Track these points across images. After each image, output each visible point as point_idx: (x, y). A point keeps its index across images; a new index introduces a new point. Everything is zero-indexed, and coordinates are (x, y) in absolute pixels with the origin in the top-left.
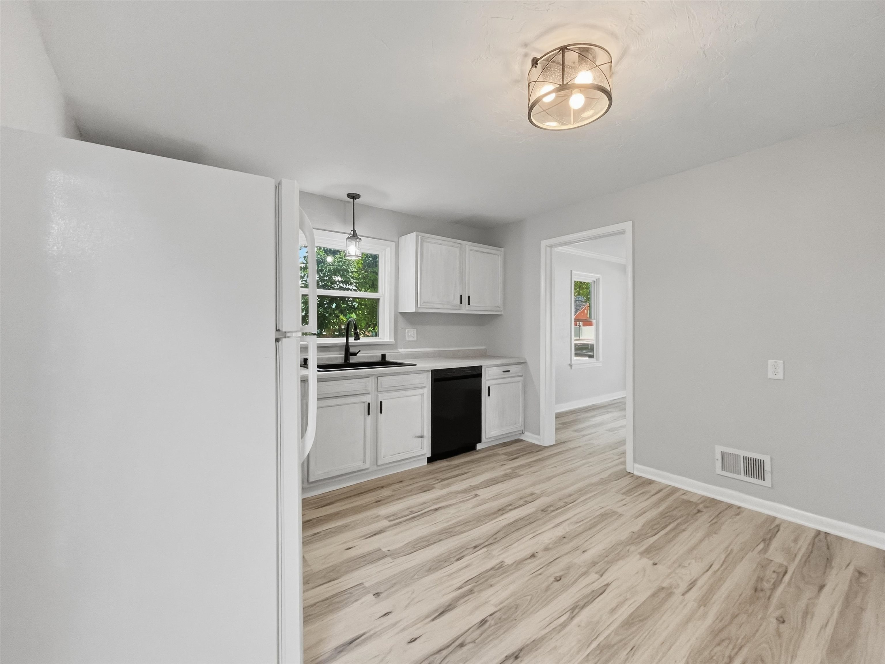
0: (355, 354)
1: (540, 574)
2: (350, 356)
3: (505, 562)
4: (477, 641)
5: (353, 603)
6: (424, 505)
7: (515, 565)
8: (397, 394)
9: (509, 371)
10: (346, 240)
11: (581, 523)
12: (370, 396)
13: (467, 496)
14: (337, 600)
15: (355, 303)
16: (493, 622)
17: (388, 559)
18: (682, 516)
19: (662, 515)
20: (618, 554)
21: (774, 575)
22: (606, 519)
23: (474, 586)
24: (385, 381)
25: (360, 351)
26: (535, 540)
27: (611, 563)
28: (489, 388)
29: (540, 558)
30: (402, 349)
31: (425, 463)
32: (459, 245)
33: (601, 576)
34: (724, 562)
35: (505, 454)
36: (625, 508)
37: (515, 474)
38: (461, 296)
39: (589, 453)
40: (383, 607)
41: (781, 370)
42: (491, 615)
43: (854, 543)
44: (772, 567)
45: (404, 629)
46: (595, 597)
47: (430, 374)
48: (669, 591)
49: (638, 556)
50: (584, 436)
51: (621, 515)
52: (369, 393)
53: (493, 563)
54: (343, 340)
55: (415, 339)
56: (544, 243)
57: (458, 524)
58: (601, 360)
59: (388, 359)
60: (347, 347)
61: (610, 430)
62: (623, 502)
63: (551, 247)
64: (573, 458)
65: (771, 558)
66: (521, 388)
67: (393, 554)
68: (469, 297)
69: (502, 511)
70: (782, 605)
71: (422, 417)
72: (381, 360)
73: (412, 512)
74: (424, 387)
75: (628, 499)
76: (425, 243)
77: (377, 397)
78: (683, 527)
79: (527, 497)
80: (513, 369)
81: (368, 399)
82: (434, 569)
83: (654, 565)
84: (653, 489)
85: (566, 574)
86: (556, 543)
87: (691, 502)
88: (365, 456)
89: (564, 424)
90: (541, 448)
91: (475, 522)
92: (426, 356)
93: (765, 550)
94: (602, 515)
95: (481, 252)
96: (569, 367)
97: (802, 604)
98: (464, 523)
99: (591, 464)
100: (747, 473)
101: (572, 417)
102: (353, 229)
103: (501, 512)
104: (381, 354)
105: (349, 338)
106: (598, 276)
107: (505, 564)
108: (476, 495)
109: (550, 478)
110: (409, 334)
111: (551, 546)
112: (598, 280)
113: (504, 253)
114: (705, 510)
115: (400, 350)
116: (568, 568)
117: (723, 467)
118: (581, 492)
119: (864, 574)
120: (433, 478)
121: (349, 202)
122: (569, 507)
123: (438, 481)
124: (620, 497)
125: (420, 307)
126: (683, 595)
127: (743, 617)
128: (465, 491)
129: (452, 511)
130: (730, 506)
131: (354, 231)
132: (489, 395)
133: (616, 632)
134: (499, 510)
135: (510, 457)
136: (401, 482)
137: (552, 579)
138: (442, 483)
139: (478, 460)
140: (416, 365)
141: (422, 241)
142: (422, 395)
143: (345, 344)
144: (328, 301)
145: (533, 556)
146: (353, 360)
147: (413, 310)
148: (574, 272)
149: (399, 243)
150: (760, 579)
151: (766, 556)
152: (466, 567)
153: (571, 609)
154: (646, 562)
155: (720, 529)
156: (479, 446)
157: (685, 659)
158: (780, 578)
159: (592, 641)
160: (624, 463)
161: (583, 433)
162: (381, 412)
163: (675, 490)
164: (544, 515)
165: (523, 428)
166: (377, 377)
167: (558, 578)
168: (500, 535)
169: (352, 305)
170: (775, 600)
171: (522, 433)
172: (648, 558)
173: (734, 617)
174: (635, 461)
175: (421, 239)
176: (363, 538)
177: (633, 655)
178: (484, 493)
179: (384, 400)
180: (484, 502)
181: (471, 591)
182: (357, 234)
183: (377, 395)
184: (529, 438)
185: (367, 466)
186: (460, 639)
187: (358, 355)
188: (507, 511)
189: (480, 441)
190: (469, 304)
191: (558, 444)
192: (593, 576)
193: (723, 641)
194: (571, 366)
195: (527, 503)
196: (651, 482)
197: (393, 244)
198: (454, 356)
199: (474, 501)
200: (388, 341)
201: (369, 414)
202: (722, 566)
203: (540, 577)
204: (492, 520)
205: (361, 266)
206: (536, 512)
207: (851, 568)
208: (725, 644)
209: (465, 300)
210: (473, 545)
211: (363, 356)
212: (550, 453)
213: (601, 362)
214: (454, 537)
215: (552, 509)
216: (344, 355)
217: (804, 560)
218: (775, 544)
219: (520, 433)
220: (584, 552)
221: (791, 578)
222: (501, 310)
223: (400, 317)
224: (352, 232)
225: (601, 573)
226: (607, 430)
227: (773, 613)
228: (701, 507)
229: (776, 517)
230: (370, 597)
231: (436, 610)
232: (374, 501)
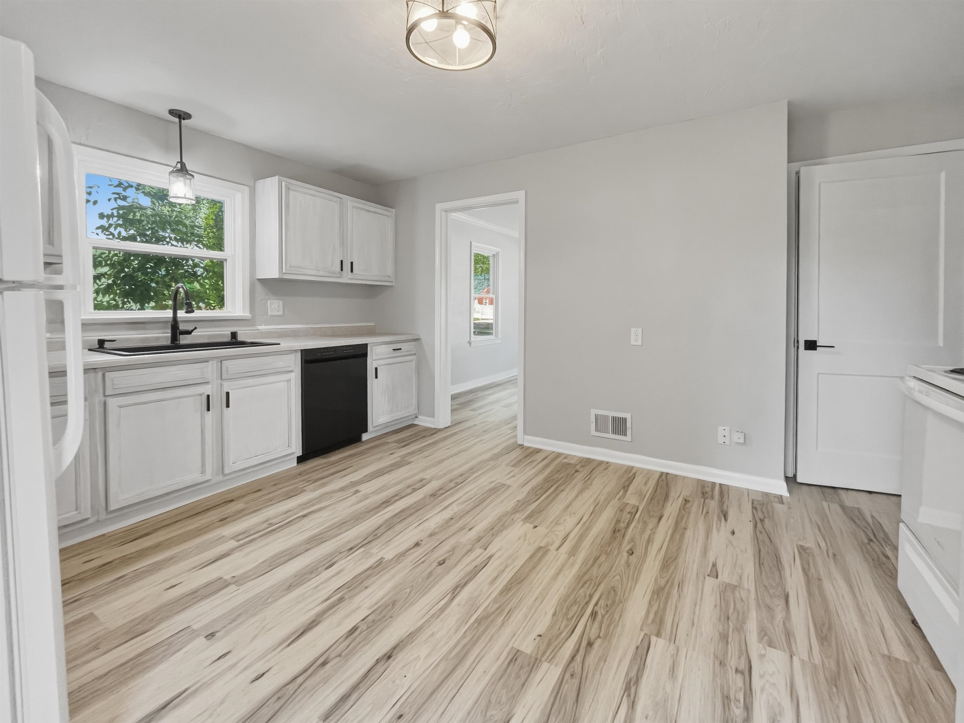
0: (189, 333)
1: (423, 562)
2: (180, 335)
3: (385, 558)
4: (343, 654)
5: (171, 656)
6: (289, 513)
7: (395, 559)
8: (251, 381)
9: (401, 349)
10: (169, 175)
11: (469, 502)
12: (210, 386)
13: (345, 494)
14: (147, 657)
15: (197, 269)
16: (365, 627)
17: (233, 587)
18: (561, 478)
19: (546, 480)
20: (503, 525)
21: (628, 516)
22: (495, 493)
23: (345, 594)
24: (232, 366)
25: (196, 328)
26: (420, 528)
27: (495, 535)
28: (376, 369)
29: (425, 545)
30: (262, 326)
31: (295, 464)
32: (339, 200)
33: (485, 550)
34: (592, 513)
35: (395, 442)
36: (513, 479)
37: (404, 462)
38: (342, 261)
39: (484, 430)
40: (219, 647)
41: (640, 337)
42: (363, 620)
43: (684, 477)
44: (628, 509)
45: (245, 669)
46: (477, 572)
47: (299, 354)
48: (546, 548)
49: (521, 523)
50: (480, 414)
51: (509, 487)
52: (208, 382)
53: (371, 562)
54: (168, 314)
55: (281, 313)
56: (439, 207)
57: (331, 528)
58: (500, 336)
59: (240, 338)
60: (175, 324)
61: (506, 406)
62: (512, 474)
63: (446, 211)
64: (468, 437)
65: (627, 502)
66: (414, 367)
67: (238, 581)
68: (352, 263)
69: (387, 503)
70: (632, 540)
71: (289, 408)
72: (230, 339)
73: (271, 525)
74: (292, 371)
75: (517, 470)
76: (292, 193)
77: (221, 386)
78: (562, 488)
79: (416, 484)
80: (405, 347)
81: (207, 390)
82: (295, 585)
83: (534, 528)
84: (540, 456)
85: (450, 555)
86: (442, 526)
87: (571, 464)
88: (203, 465)
89: (461, 404)
90: (436, 431)
91: (352, 521)
92: (295, 334)
93: (624, 495)
94: (491, 490)
95: (367, 211)
96: (469, 345)
97: (646, 536)
98: (339, 525)
99: (484, 441)
100: (615, 432)
101: (470, 397)
102: (179, 160)
103: (384, 505)
104: (230, 332)
105: (178, 311)
106: (498, 250)
107: (386, 560)
108: (357, 492)
109: (441, 461)
110: (273, 307)
111: (437, 530)
112: (498, 253)
113: (395, 215)
114: (581, 469)
115: (259, 327)
116: (453, 549)
117: (597, 430)
118: (472, 470)
119: (689, 501)
120: (303, 480)
121: (174, 123)
122: (460, 487)
123: (311, 483)
124: (510, 469)
125: (287, 272)
126: (557, 549)
127: (603, 557)
128: (342, 489)
129: (324, 514)
130: (601, 463)
131: (181, 162)
132: (376, 377)
133: (495, 601)
134: (383, 503)
135: (401, 445)
136: (259, 490)
137: (435, 564)
138: (314, 484)
139: (361, 453)
140: (280, 344)
141: (288, 189)
142: (289, 381)
143: (171, 319)
144: (152, 265)
145: (417, 544)
146: (184, 340)
147: (277, 276)
148: (473, 243)
149: (256, 189)
150: (618, 521)
151: (624, 501)
152: (338, 573)
153: (452, 590)
154: (528, 526)
155: (591, 484)
156: (365, 437)
157: (554, 607)
158: (633, 516)
159: (471, 616)
160: (515, 436)
161: (480, 411)
162: (228, 406)
163: (559, 455)
164: (433, 499)
165: (416, 412)
166: (221, 361)
167: (442, 562)
168: (382, 530)
169: (193, 271)
170: (627, 538)
171: (416, 417)
172: (530, 523)
173: (596, 559)
174: (525, 433)
175: (286, 186)
176: (195, 569)
177: (508, 619)
178: (366, 488)
179: (232, 390)
180: (366, 497)
181: (341, 600)
182: (188, 168)
183: (221, 384)
184: (424, 422)
185: (208, 476)
186: (321, 658)
187: (193, 334)
188: (392, 502)
189: (366, 431)
190: (352, 271)
191: (455, 424)
192: (478, 551)
193: (585, 583)
194: (470, 343)
195: (415, 490)
196: (538, 451)
197: (246, 190)
198: (334, 334)
199: (354, 499)
200: (242, 315)
201: (208, 410)
202: (590, 516)
203: (424, 564)
204: (373, 516)
205: (212, 222)
206: (423, 499)
207: (681, 499)
208: (587, 585)
209: (347, 267)
210: (349, 547)
211: (199, 335)
212: (446, 435)
213: (499, 339)
214: (326, 542)
215: (441, 492)
216: (170, 335)
217: (650, 498)
218: (631, 489)
219: (413, 418)
220: (470, 530)
221: (641, 514)
222: (392, 280)
223: (259, 286)
224: (179, 166)
225: (485, 547)
226: (502, 407)
227: (626, 547)
228: (578, 467)
229: (633, 467)
230: (202, 640)
231: (293, 634)
232: (217, 520)
